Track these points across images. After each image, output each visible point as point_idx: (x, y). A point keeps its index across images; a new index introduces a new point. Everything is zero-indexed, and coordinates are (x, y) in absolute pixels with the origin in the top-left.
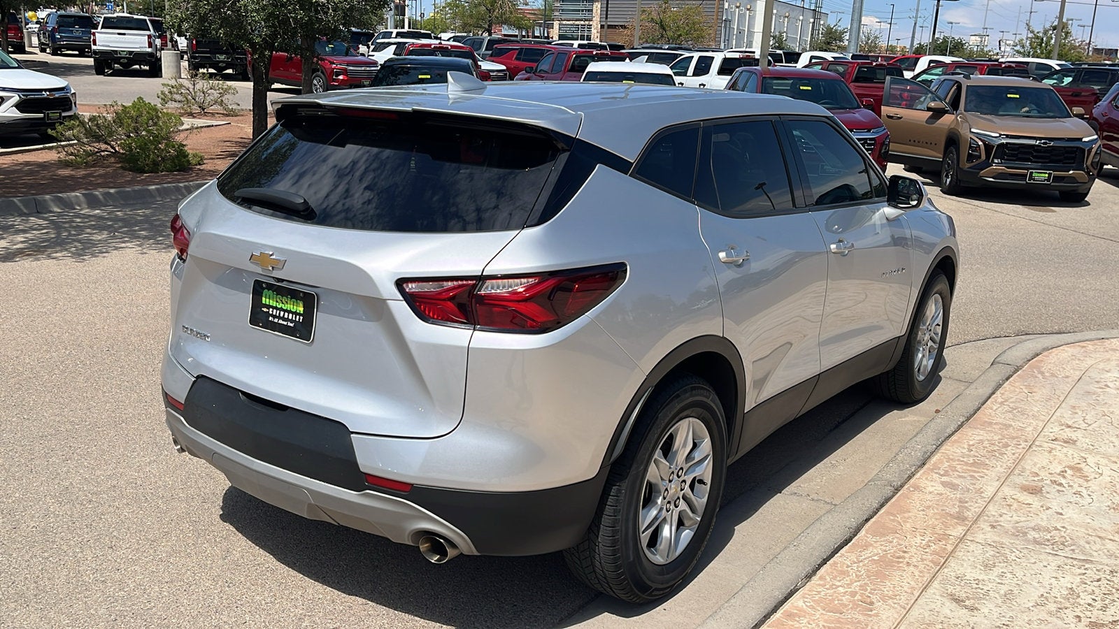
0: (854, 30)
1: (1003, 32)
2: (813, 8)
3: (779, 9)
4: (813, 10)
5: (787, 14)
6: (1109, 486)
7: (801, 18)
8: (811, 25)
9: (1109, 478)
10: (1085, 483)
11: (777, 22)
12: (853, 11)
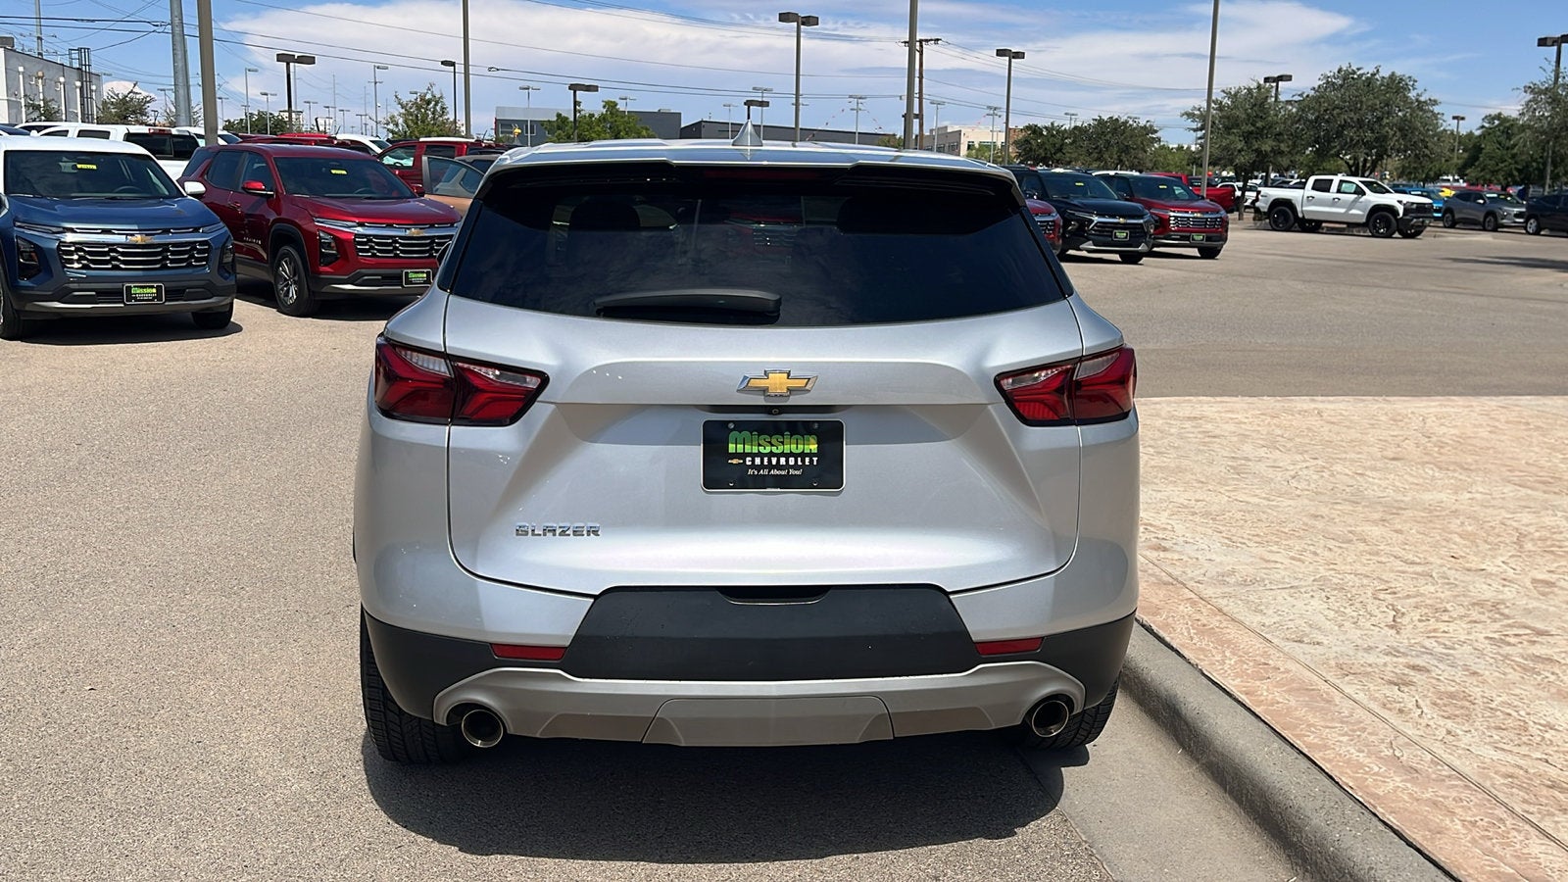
0: (181, 98)
1: (309, 102)
2: (76, 65)
3: (27, 66)
4: (78, 69)
5: (40, 74)
7: (62, 79)
8: (78, 90)
11: (27, 86)
12: (175, 73)
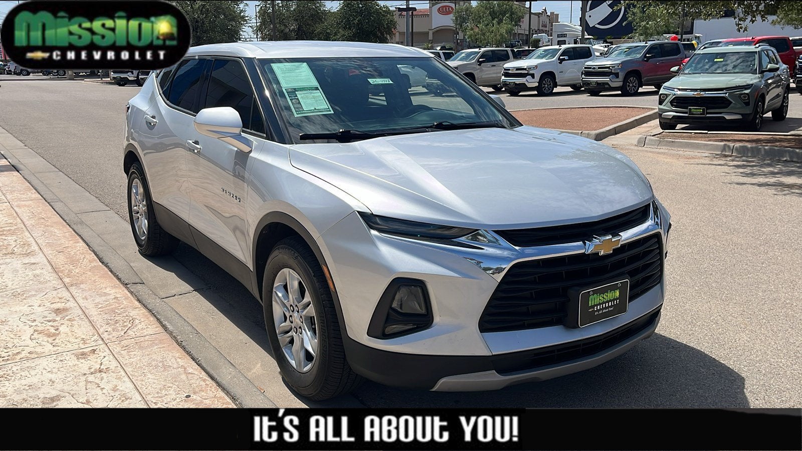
6: (19, 334)
9: (23, 339)
10: (35, 328)
